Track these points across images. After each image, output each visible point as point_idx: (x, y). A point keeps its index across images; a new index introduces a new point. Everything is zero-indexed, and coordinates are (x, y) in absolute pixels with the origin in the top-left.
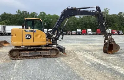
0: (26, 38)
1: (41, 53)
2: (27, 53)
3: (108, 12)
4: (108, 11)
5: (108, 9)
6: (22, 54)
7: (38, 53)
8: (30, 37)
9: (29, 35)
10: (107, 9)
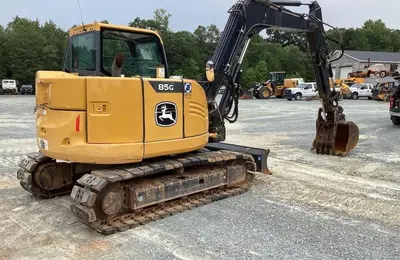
0: (160, 121)
1: (202, 181)
2: (158, 192)
3: (166, 23)
4: (166, 18)
5: (166, 14)
6: (141, 199)
7: (194, 182)
8: (174, 116)
9: (171, 108)
10: (163, 11)
